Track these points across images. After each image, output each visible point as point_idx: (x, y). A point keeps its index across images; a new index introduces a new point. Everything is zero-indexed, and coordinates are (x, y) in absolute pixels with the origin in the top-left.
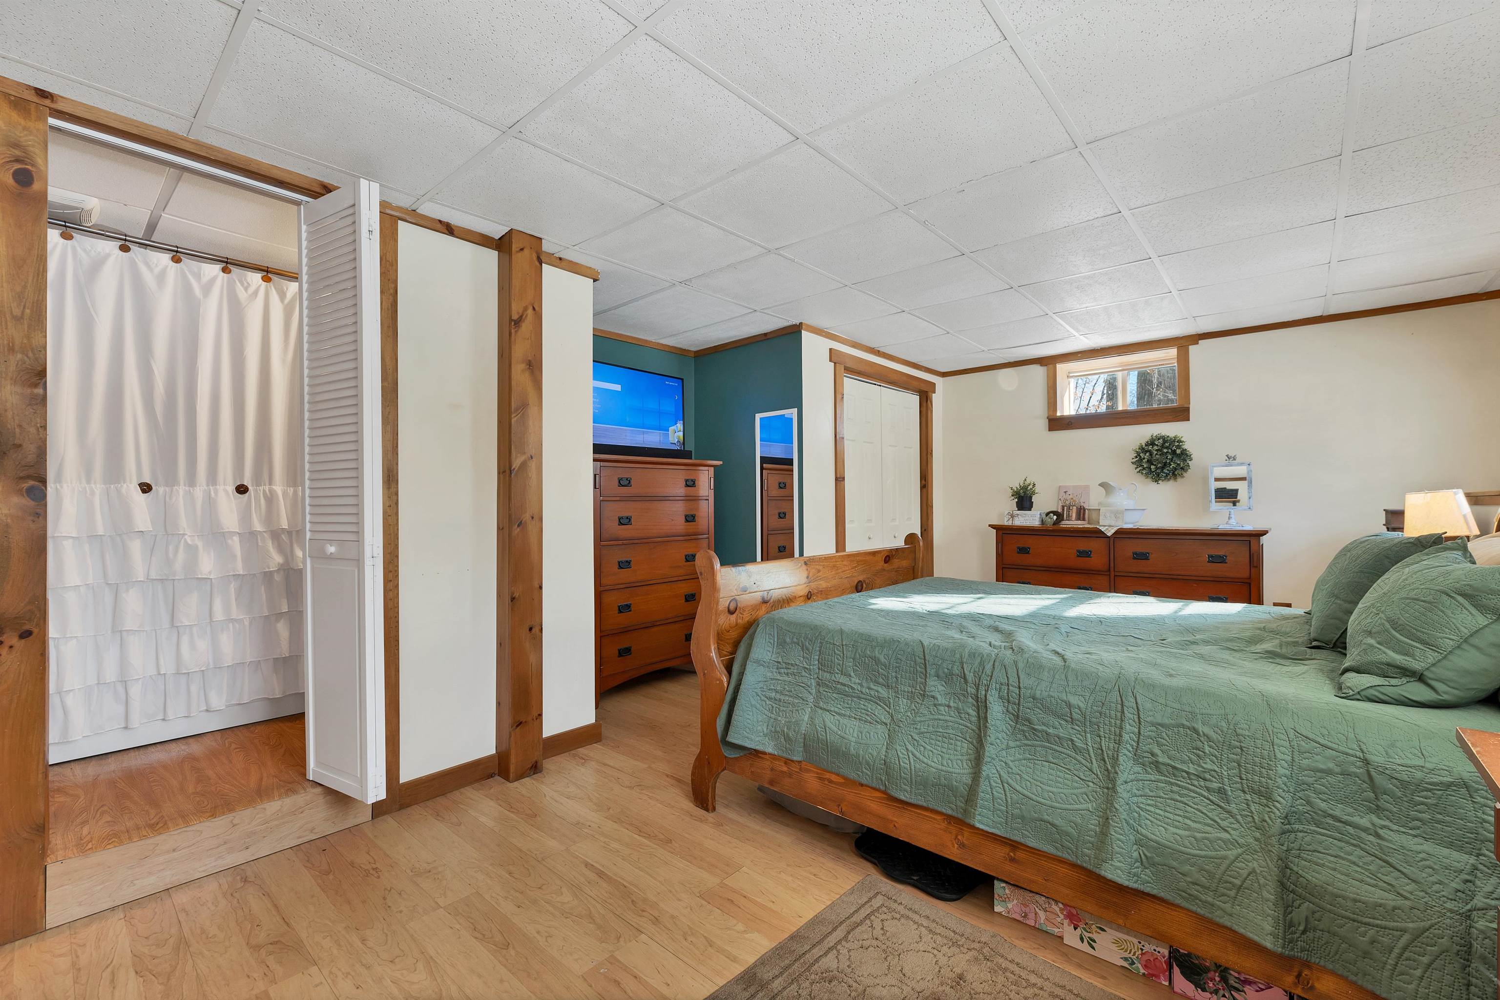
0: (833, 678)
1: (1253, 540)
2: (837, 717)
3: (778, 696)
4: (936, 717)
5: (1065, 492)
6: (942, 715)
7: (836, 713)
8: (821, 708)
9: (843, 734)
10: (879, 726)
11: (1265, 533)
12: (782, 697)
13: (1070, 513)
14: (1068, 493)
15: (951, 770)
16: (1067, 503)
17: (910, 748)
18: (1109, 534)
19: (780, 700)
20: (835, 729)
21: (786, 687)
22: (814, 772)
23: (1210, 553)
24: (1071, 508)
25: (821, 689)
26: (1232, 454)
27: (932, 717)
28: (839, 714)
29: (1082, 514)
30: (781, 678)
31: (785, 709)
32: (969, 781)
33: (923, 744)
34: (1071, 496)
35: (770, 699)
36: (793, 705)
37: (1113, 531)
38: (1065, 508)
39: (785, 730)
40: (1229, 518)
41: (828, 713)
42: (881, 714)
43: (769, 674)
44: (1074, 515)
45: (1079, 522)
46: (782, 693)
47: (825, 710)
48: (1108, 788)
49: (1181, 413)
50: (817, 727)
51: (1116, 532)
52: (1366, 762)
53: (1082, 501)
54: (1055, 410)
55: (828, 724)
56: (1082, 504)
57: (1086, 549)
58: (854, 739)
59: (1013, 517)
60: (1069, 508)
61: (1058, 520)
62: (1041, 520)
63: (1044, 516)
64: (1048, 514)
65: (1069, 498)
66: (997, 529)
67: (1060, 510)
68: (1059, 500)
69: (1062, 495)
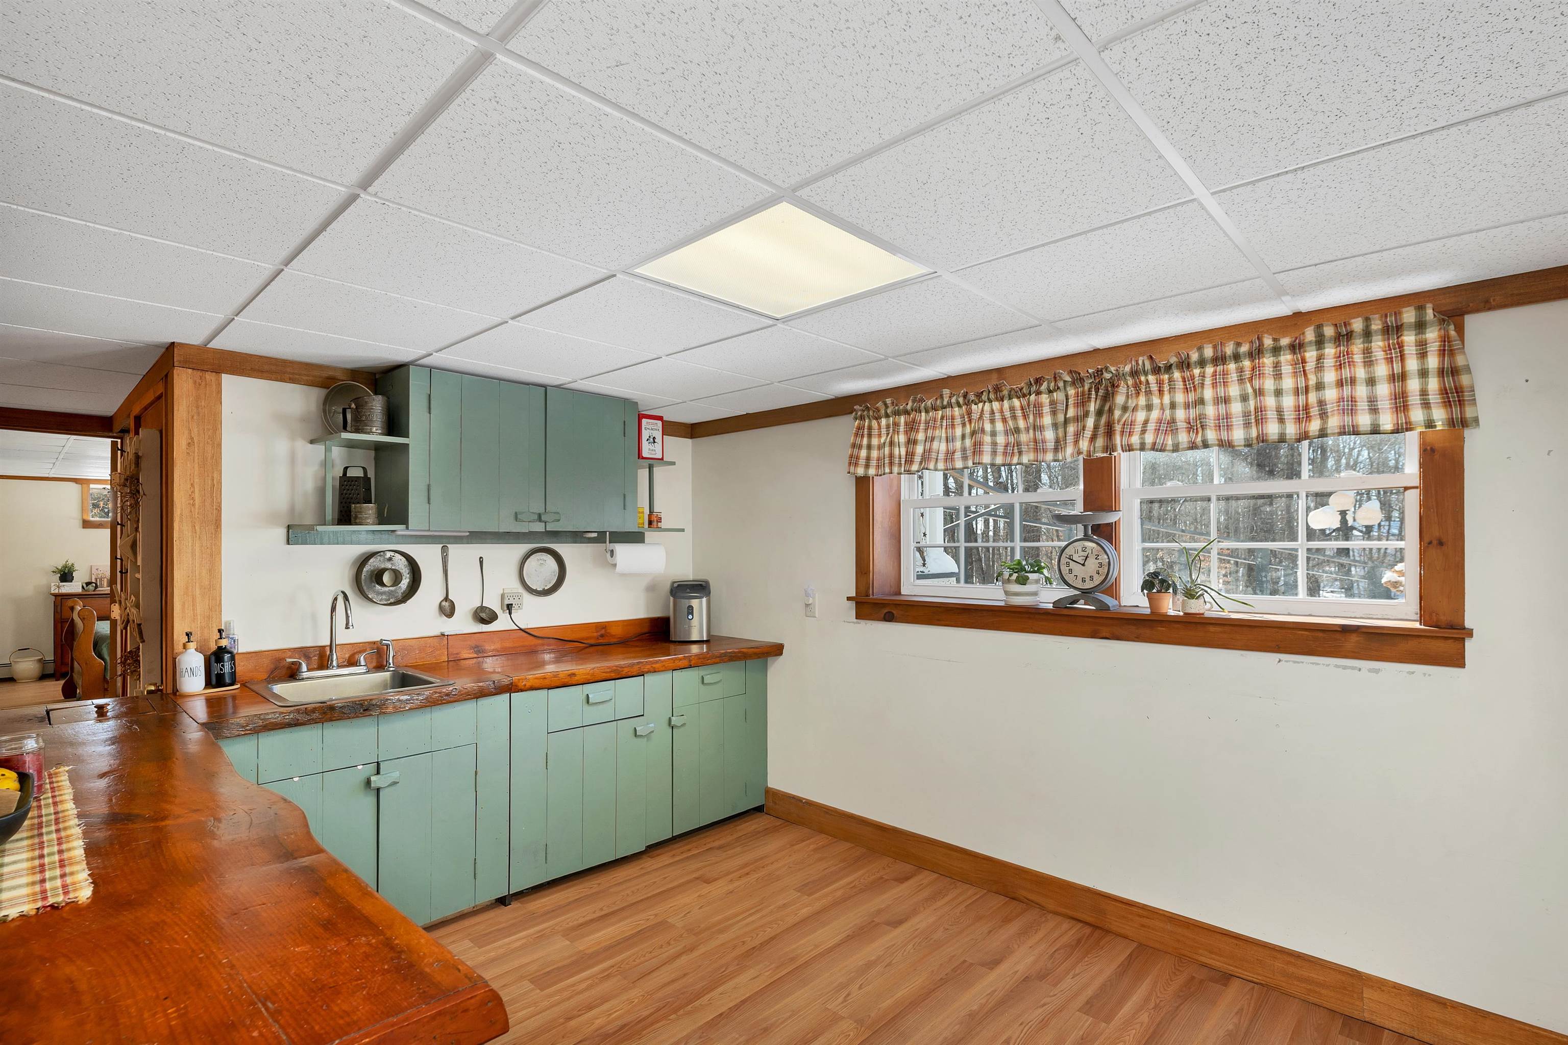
59: (59, 587)
60: (101, 580)
61: (96, 587)
62: (83, 587)
63: (85, 585)
64: (88, 584)
65: (100, 573)
66: (56, 595)
67: (94, 581)
68: (91, 574)
69: (94, 571)
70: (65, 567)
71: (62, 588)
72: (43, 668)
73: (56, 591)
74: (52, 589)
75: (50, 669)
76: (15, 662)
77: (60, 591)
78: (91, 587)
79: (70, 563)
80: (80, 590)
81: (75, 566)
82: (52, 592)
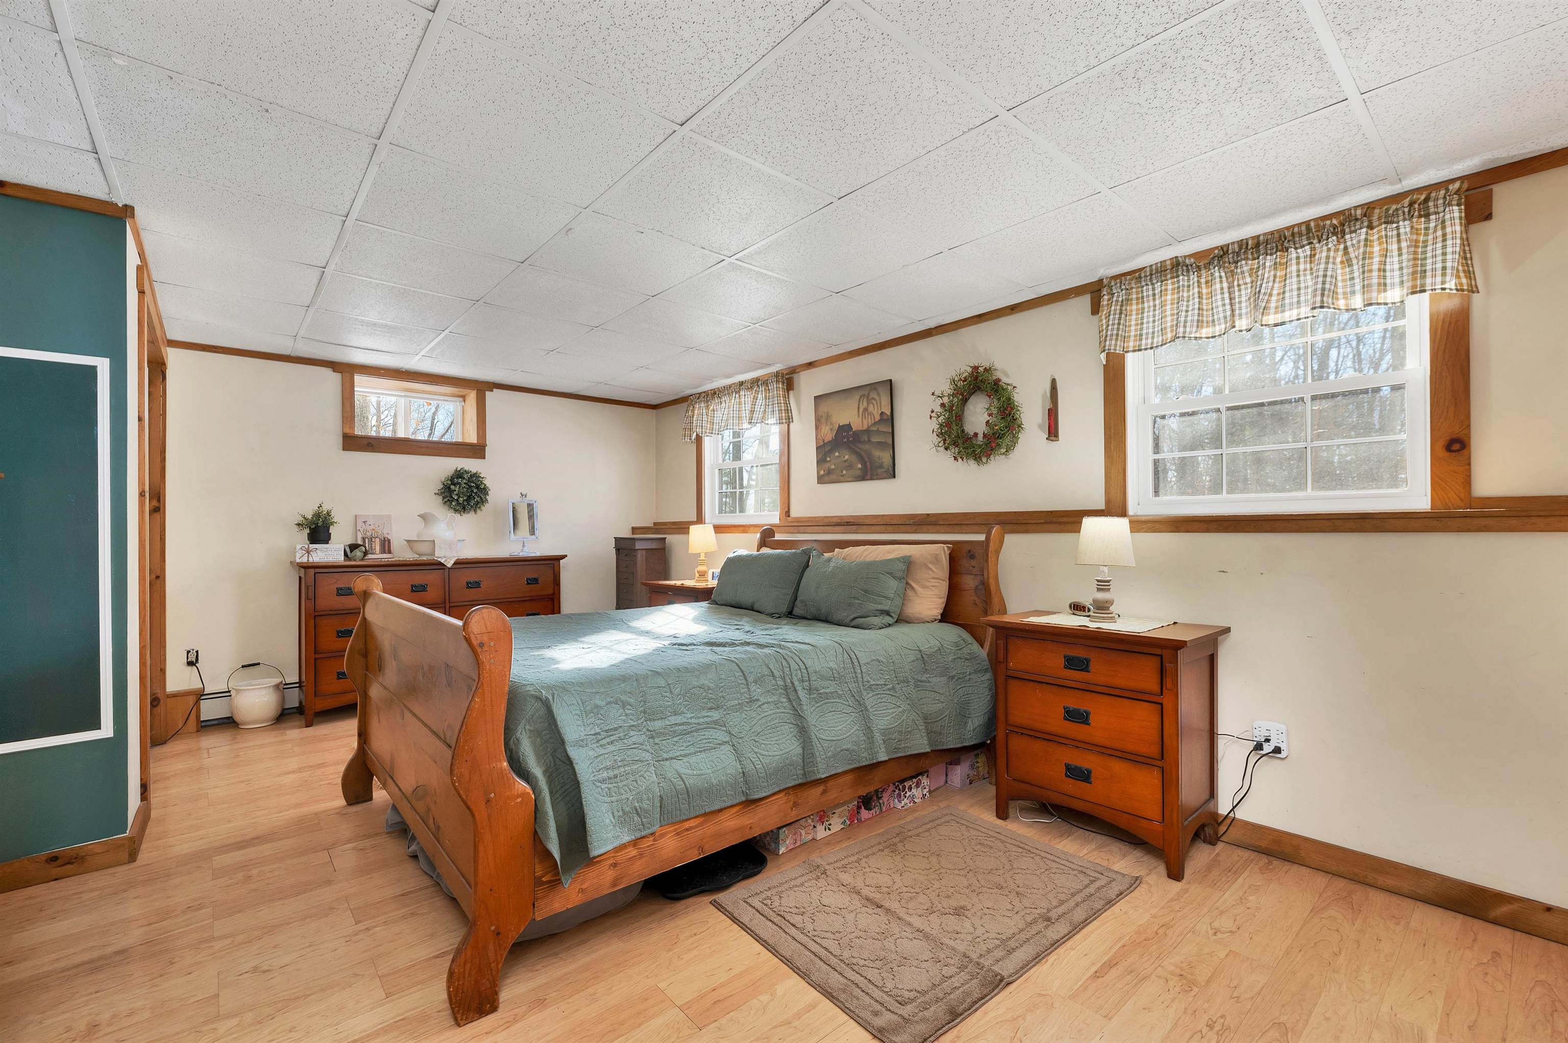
0: (668, 723)
1: (556, 563)
2: (685, 759)
3: (611, 774)
4: (763, 715)
5: (364, 522)
6: (766, 711)
7: (681, 756)
8: (666, 760)
9: (699, 772)
10: (723, 747)
11: (564, 557)
12: (616, 772)
13: (373, 546)
14: (368, 523)
15: (787, 750)
16: (369, 534)
17: (756, 750)
18: (449, 565)
19: (615, 776)
20: (690, 772)
21: (616, 757)
22: (671, 832)
23: (528, 577)
24: (373, 540)
25: (657, 740)
26: (524, 493)
27: (760, 717)
28: (685, 756)
29: (387, 546)
30: (606, 751)
31: (624, 783)
32: (801, 751)
33: (763, 742)
34: (372, 527)
35: (603, 781)
36: (633, 773)
37: (452, 562)
38: (367, 540)
39: (637, 805)
40: (523, 546)
41: (675, 761)
42: (719, 735)
43: (591, 753)
44: (378, 548)
45: (385, 556)
46: (613, 768)
47: (672, 759)
48: (862, 711)
49: (477, 450)
50: (673, 779)
51: (455, 563)
52: (920, 651)
53: (385, 532)
54: (352, 427)
55: (682, 771)
56: (386, 536)
57: (423, 583)
58: (710, 771)
59: (308, 552)
60: (371, 540)
61: (366, 553)
62: (346, 554)
63: (348, 550)
64: (353, 547)
65: (369, 528)
66: (305, 567)
67: (360, 542)
68: (356, 531)
69: (360, 525)
70: (317, 515)
71: (313, 554)
72: (283, 699)
73: (305, 560)
74: (298, 555)
75: (293, 699)
76: (238, 691)
77: (311, 560)
78: (358, 553)
79: (325, 508)
80: (339, 558)
81: (333, 514)
82: (298, 560)
